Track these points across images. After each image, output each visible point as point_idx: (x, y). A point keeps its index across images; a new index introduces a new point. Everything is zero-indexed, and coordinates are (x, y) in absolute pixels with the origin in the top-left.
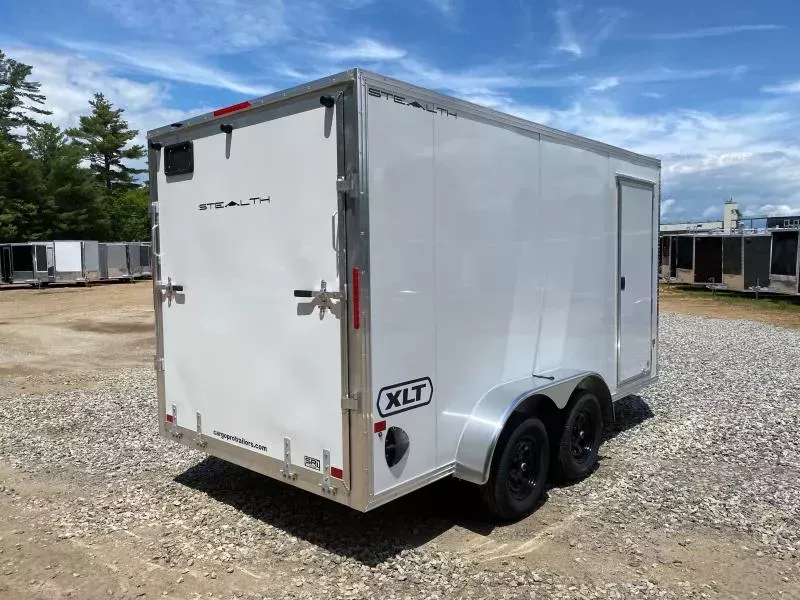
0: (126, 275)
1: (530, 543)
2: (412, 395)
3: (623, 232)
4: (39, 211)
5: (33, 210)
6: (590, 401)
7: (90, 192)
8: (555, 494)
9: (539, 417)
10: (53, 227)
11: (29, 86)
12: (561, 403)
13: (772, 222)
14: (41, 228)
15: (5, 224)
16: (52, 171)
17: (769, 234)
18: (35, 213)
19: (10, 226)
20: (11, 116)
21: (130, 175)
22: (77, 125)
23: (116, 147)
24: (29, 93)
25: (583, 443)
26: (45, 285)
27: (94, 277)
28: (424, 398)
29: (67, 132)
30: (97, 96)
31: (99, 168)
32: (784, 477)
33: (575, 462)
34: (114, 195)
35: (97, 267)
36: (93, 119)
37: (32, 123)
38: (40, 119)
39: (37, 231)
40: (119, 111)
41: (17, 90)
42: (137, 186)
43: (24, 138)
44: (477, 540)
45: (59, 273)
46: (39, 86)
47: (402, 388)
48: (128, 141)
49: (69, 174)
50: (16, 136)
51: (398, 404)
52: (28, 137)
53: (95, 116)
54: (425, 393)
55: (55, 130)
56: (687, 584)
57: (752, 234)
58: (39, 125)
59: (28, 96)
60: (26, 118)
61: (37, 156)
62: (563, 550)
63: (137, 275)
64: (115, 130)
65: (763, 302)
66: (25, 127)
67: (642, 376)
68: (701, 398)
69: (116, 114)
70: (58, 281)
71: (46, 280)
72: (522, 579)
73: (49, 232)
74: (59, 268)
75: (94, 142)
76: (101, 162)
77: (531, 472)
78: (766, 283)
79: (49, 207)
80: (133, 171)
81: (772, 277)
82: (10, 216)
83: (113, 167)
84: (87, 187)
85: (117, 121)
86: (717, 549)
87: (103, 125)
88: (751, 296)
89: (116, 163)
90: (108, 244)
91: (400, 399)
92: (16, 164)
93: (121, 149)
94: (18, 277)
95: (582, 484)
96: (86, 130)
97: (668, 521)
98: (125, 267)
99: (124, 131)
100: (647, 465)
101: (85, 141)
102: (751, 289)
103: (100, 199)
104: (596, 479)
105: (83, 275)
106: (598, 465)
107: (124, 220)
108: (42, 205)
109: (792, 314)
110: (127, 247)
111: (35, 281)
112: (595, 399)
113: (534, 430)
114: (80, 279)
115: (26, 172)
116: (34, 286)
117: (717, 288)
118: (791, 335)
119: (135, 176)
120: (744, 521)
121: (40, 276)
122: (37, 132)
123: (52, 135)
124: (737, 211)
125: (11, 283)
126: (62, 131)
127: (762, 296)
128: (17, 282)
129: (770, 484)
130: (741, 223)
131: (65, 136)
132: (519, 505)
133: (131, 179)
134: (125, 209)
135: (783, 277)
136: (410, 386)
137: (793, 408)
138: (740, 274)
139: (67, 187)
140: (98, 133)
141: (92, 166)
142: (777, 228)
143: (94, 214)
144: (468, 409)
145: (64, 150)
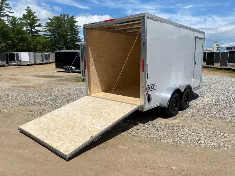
0: (42, 62)
1: (177, 120)
2: (153, 87)
3: (196, 51)
4: (12, 43)
5: (10, 43)
6: (188, 91)
7: (27, 37)
8: (180, 112)
9: (178, 94)
10: (16, 48)
11: (6, 4)
12: (183, 91)
13: (228, 48)
14: (13, 48)
15: (2, 47)
16: (15, 31)
17: (228, 52)
18: (11, 43)
19: (4, 47)
20: (2, 14)
21: (39, 32)
22: (22, 17)
23: (34, 24)
24: (6, 6)
25: (186, 101)
26: (19, 65)
27: (33, 63)
28: (155, 88)
29: (18, 19)
30: (27, 8)
31: (29, 30)
32: (232, 109)
33: (184, 105)
34: (34, 39)
35: (33, 60)
36: (26, 15)
37: (8, 16)
38: (10, 15)
39: (12, 49)
40: (34, 12)
41: (3, 6)
42: (40, 35)
43: (6, 20)
44: (165, 120)
45: (22, 62)
46: (10, 4)
47: (151, 86)
48: (37, 22)
49: (20, 32)
50: (3, 20)
51: (150, 89)
52: (7, 20)
53: (27, 14)
54: (155, 87)
55: (16, 18)
56: (212, 127)
57: (223, 52)
58: (10, 17)
59: (7, 7)
60: (6, 14)
61: (10, 26)
62: (185, 122)
63: (45, 62)
64: (33, 18)
65: (225, 71)
66: (6, 17)
67: (198, 87)
68: (211, 93)
69: (33, 13)
70: (23, 64)
71: (19, 64)
72: (177, 126)
73: (15, 49)
74: (22, 60)
75: (27, 22)
76: (29, 28)
77: (176, 106)
78: (226, 66)
79: (15, 42)
80: (39, 31)
81: (228, 64)
82: (4, 44)
83: (33, 30)
84: (26, 36)
85: (34, 15)
86: (218, 121)
87: (30, 17)
88: (222, 69)
89: (34, 28)
90: (36, 53)
91: (150, 88)
92: (4, 29)
93: (36, 24)
94: (11, 63)
95: (185, 110)
96: (24, 18)
97: (207, 117)
98: (41, 60)
99: (36, 19)
100: (200, 106)
101: (24, 22)
102: (222, 67)
103: (30, 39)
104: (189, 109)
105: (30, 62)
106: (189, 107)
107: (37, 46)
108: (13, 41)
109: (233, 74)
110: (42, 54)
111: (16, 64)
112: (189, 91)
113: (177, 96)
114: (29, 63)
115: (7, 31)
116: (15, 65)
117: (212, 67)
118: (233, 79)
119: (40, 33)
120: (224, 117)
121: (17, 62)
122: (10, 19)
123: (15, 20)
124: (218, 45)
125: (9, 64)
126: (17, 18)
127: (225, 69)
128: (11, 64)
129: (229, 110)
130: (219, 48)
131: (19, 20)
132: (173, 113)
133: (39, 34)
134: (38, 43)
135: (231, 64)
136: (152, 85)
137: (234, 95)
138: (219, 63)
139: (20, 36)
140: (28, 19)
141: (27, 29)
142: (230, 50)
143: (28, 44)
144: (162, 92)
145: (18, 24)
